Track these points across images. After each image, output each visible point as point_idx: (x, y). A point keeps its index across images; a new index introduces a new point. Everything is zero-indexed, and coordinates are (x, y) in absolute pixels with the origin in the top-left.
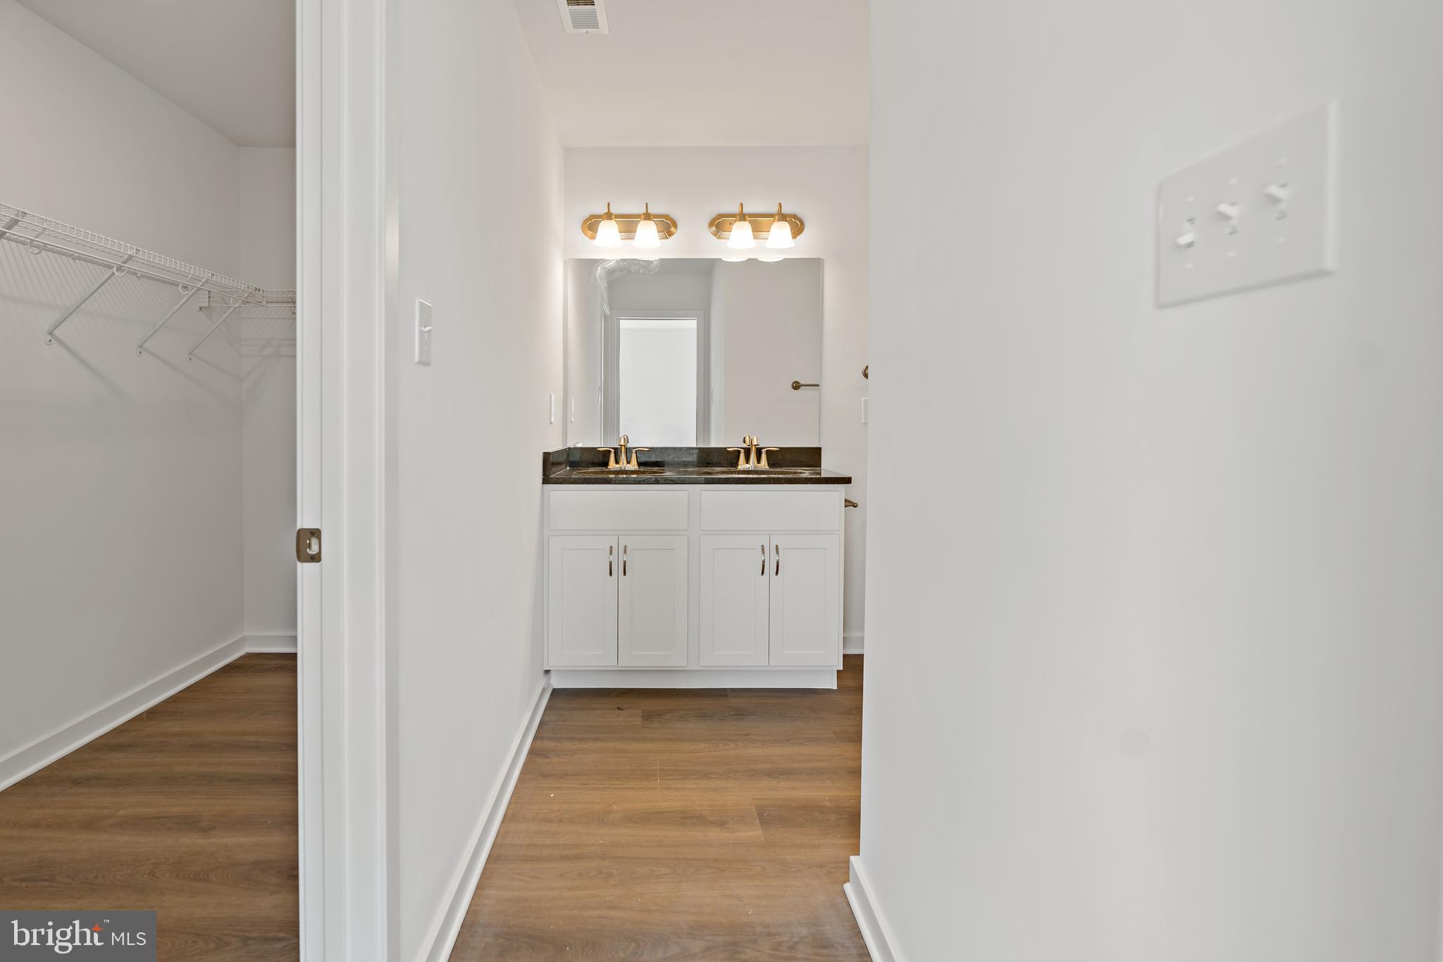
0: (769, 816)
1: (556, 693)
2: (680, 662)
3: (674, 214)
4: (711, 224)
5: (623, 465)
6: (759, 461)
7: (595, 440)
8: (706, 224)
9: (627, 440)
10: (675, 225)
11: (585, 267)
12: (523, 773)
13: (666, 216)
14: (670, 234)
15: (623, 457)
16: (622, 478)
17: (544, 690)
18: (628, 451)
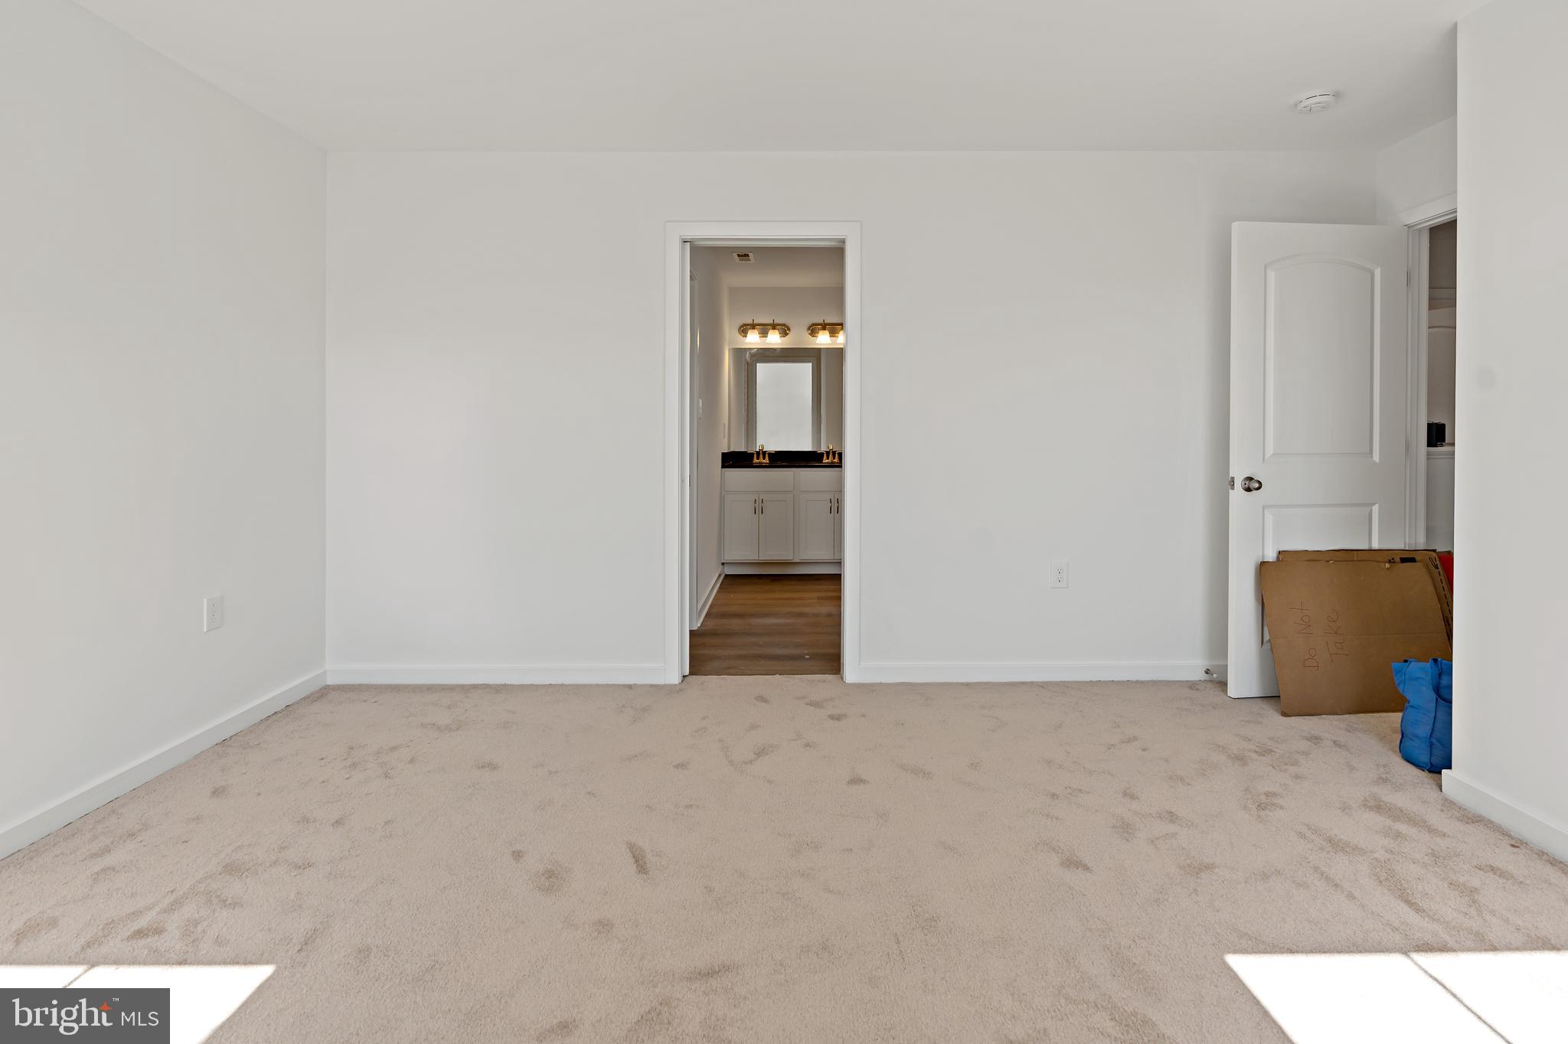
0: (818, 598)
1: (727, 576)
2: (788, 556)
3: (788, 323)
4: (809, 329)
5: (761, 460)
6: (834, 458)
7: (741, 447)
8: (806, 329)
9: (763, 446)
10: (789, 329)
11: (739, 353)
12: (718, 592)
13: (784, 325)
14: (787, 334)
15: (761, 456)
16: (760, 466)
17: (720, 575)
18: (764, 453)
